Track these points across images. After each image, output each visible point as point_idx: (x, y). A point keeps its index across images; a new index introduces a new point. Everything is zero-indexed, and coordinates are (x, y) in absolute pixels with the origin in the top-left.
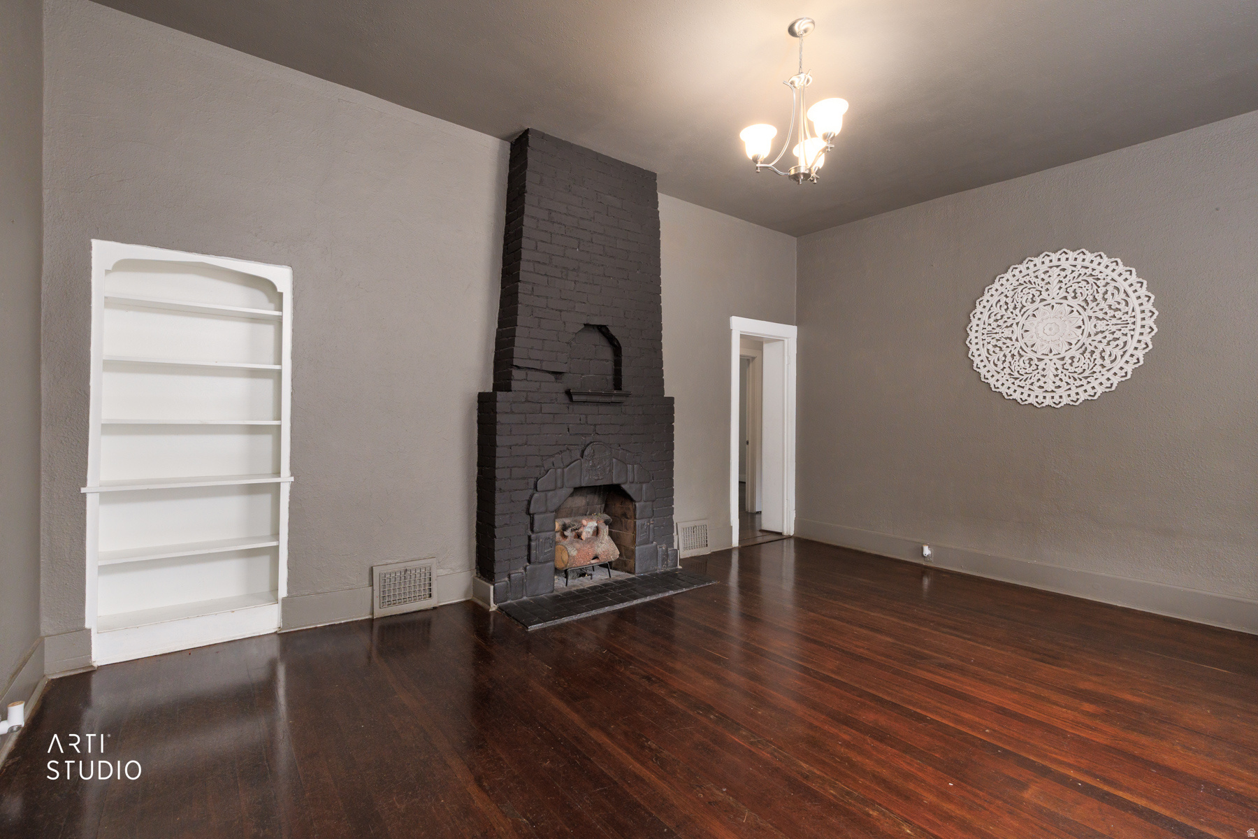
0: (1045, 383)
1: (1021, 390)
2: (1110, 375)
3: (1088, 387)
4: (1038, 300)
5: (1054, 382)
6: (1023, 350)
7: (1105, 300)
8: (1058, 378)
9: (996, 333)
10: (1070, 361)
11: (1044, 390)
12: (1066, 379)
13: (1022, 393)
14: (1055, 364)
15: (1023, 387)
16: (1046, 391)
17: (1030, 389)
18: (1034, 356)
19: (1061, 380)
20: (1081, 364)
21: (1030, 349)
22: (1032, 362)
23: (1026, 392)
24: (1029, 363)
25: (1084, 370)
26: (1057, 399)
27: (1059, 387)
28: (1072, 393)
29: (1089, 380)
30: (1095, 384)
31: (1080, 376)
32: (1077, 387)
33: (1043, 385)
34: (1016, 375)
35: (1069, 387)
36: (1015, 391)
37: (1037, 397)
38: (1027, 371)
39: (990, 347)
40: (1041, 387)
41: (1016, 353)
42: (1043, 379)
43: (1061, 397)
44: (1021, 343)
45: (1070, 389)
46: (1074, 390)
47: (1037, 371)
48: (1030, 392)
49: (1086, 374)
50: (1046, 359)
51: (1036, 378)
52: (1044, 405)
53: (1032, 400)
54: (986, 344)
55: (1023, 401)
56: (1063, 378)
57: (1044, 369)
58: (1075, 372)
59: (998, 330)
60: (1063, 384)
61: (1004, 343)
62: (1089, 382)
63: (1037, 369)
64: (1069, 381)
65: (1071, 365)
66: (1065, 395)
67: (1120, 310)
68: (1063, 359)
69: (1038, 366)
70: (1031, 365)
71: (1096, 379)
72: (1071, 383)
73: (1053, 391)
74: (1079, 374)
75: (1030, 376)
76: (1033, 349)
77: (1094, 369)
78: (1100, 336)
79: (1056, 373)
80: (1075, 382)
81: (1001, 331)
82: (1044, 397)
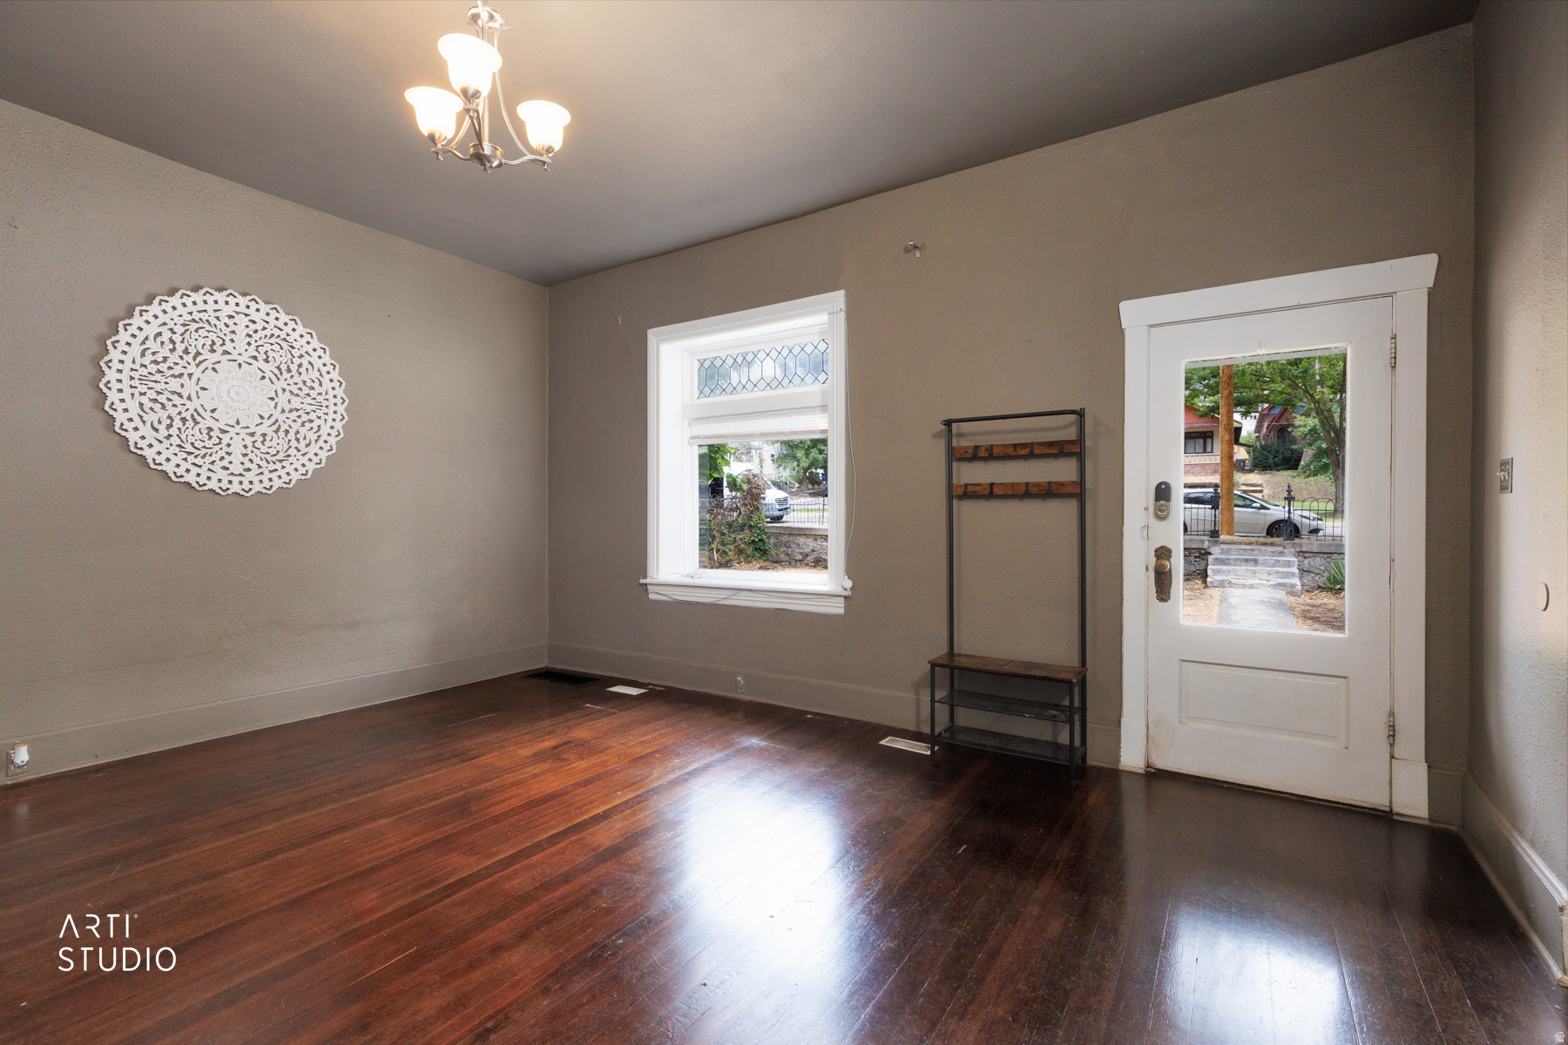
0: (231, 463)
1: (198, 470)
2: (304, 460)
3: (282, 473)
4: (220, 350)
5: (242, 463)
6: (199, 414)
7: (300, 374)
8: (247, 458)
9: (156, 382)
10: (262, 439)
11: (229, 472)
12: (257, 460)
13: (199, 475)
14: (243, 439)
15: (200, 466)
16: (232, 474)
17: (209, 470)
18: (214, 425)
19: (251, 461)
20: (274, 443)
21: (209, 414)
22: (212, 433)
23: (205, 473)
24: (208, 434)
25: (278, 451)
26: (246, 486)
27: (249, 470)
28: (265, 478)
29: (284, 463)
30: (290, 469)
31: (274, 459)
32: (271, 472)
33: (228, 465)
34: (189, 448)
35: (260, 470)
36: (188, 471)
37: (220, 480)
38: (206, 444)
39: (144, 400)
40: (226, 468)
41: (189, 418)
42: (228, 458)
43: (251, 483)
44: (195, 404)
45: (262, 473)
46: (267, 475)
47: (220, 446)
48: (210, 474)
49: (280, 456)
50: (232, 431)
51: (219, 455)
52: (230, 492)
53: (213, 485)
54: (137, 394)
55: (200, 486)
56: (254, 458)
57: (229, 445)
58: (268, 453)
59: (158, 377)
60: (254, 466)
61: (169, 400)
62: (283, 467)
63: (220, 443)
64: (261, 463)
65: (263, 443)
66: (256, 480)
67: (313, 389)
68: (252, 434)
69: (221, 439)
70: (210, 437)
71: (291, 464)
72: (264, 466)
73: (241, 475)
74: (273, 456)
75: (210, 451)
76: (214, 415)
77: (289, 452)
78: (295, 414)
79: (245, 451)
80: (269, 465)
81: (164, 380)
82: (230, 482)
